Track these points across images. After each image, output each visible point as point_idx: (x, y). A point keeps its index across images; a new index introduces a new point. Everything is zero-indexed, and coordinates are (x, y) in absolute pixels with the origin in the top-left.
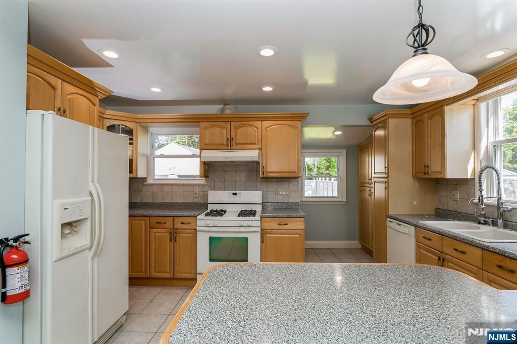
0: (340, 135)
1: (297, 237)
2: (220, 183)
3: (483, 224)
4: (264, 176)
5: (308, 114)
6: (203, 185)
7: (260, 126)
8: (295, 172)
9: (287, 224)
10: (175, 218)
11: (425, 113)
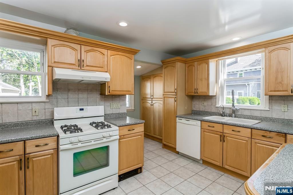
0: (140, 68)
1: (139, 137)
2: (63, 100)
3: (224, 116)
4: (110, 94)
5: (139, 51)
6: (44, 103)
7: (106, 54)
8: (130, 91)
9: (134, 129)
10: (27, 141)
11: (196, 62)
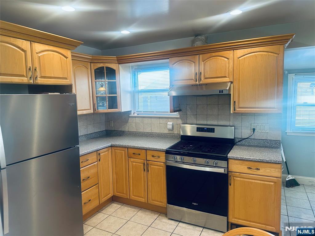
1: (271, 185)
2: (192, 116)
4: (236, 111)
6: (177, 118)
9: (259, 169)
10: (147, 151)
